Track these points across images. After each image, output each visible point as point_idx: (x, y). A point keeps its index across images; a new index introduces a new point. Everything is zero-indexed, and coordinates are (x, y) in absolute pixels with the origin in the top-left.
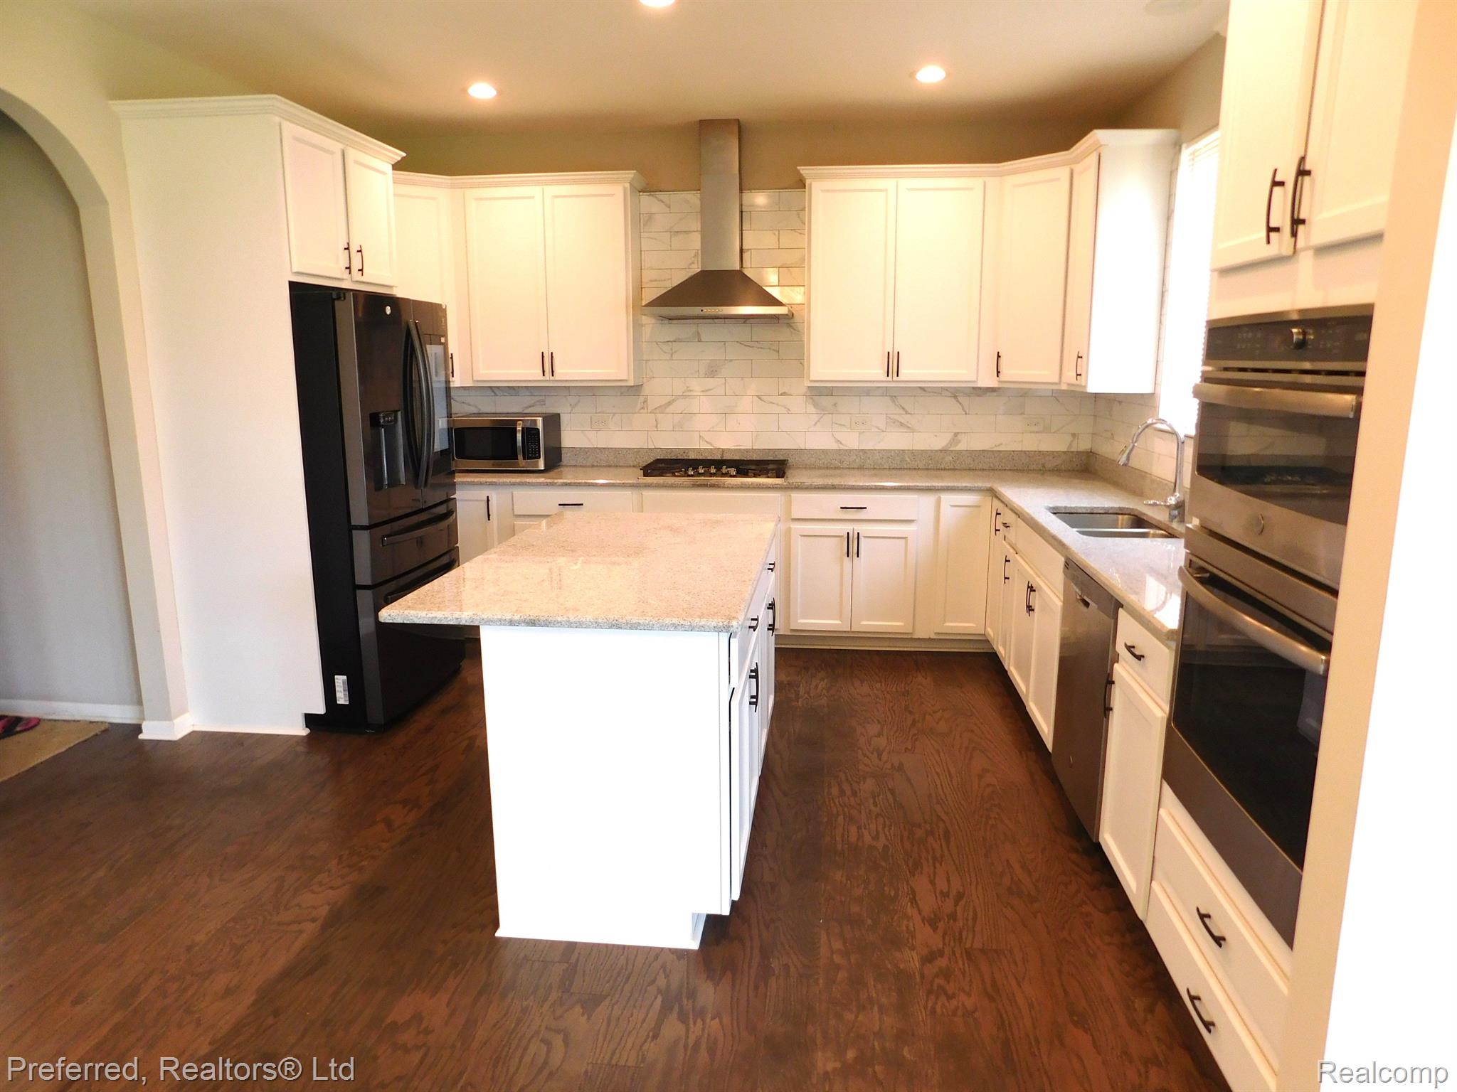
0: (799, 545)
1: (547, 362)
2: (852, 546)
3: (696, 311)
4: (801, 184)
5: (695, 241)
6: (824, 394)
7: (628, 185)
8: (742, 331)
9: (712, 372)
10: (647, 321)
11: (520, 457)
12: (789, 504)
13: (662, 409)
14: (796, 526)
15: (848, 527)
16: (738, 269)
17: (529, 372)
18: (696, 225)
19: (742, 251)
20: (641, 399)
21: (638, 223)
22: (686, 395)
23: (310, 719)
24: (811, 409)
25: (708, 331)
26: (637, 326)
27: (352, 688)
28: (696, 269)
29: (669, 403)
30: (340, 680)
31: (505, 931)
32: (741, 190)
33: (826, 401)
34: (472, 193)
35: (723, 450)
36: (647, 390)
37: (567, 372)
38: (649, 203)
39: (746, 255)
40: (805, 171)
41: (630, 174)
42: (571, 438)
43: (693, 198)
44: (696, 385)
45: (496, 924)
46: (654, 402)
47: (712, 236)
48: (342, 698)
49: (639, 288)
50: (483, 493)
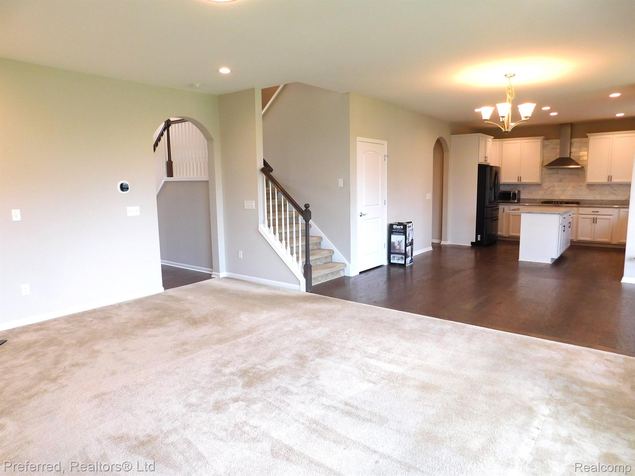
0: (581, 221)
1: (519, 179)
2: (595, 221)
3: (557, 167)
4: (587, 137)
5: (558, 151)
6: (591, 186)
7: (542, 140)
8: (569, 171)
9: (560, 181)
10: (544, 169)
11: (511, 199)
12: (578, 211)
13: (546, 190)
14: (579, 216)
15: (594, 216)
16: (569, 157)
17: (514, 181)
18: (559, 147)
19: (570, 152)
20: (542, 187)
21: (544, 147)
22: (554, 186)
23: (472, 243)
24: (587, 190)
25: (560, 171)
26: (542, 170)
27: (481, 237)
28: (558, 157)
29: (549, 188)
30: (479, 236)
31: (521, 259)
32: (571, 138)
33: (592, 188)
34: (504, 142)
35: (562, 200)
36: (543, 185)
37: (524, 181)
38: (547, 142)
39: (571, 153)
40: (588, 134)
41: (543, 137)
42: (523, 196)
43: (558, 141)
44: (556, 184)
45: (519, 259)
46: (544, 188)
47: (562, 151)
48: (479, 239)
49: (543, 162)
50: (503, 207)
